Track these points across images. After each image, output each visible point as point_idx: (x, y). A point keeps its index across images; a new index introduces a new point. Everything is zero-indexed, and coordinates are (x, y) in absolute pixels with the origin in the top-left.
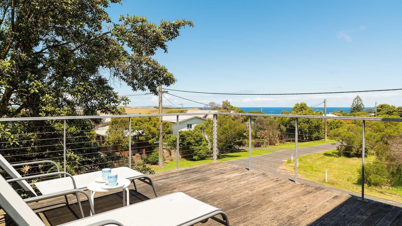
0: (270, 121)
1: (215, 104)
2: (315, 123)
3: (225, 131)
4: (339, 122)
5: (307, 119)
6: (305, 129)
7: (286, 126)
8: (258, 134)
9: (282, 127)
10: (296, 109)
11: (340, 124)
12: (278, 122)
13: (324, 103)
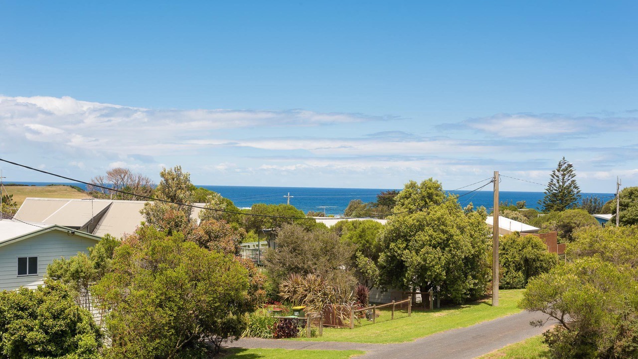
0: (323, 241)
1: (130, 177)
2: (467, 247)
3: (172, 293)
4: (529, 242)
5: (442, 235)
6: (438, 269)
7: (375, 258)
8: (286, 286)
9: (363, 260)
10: (406, 202)
11: (530, 248)
12: (349, 245)
13: (492, 184)
